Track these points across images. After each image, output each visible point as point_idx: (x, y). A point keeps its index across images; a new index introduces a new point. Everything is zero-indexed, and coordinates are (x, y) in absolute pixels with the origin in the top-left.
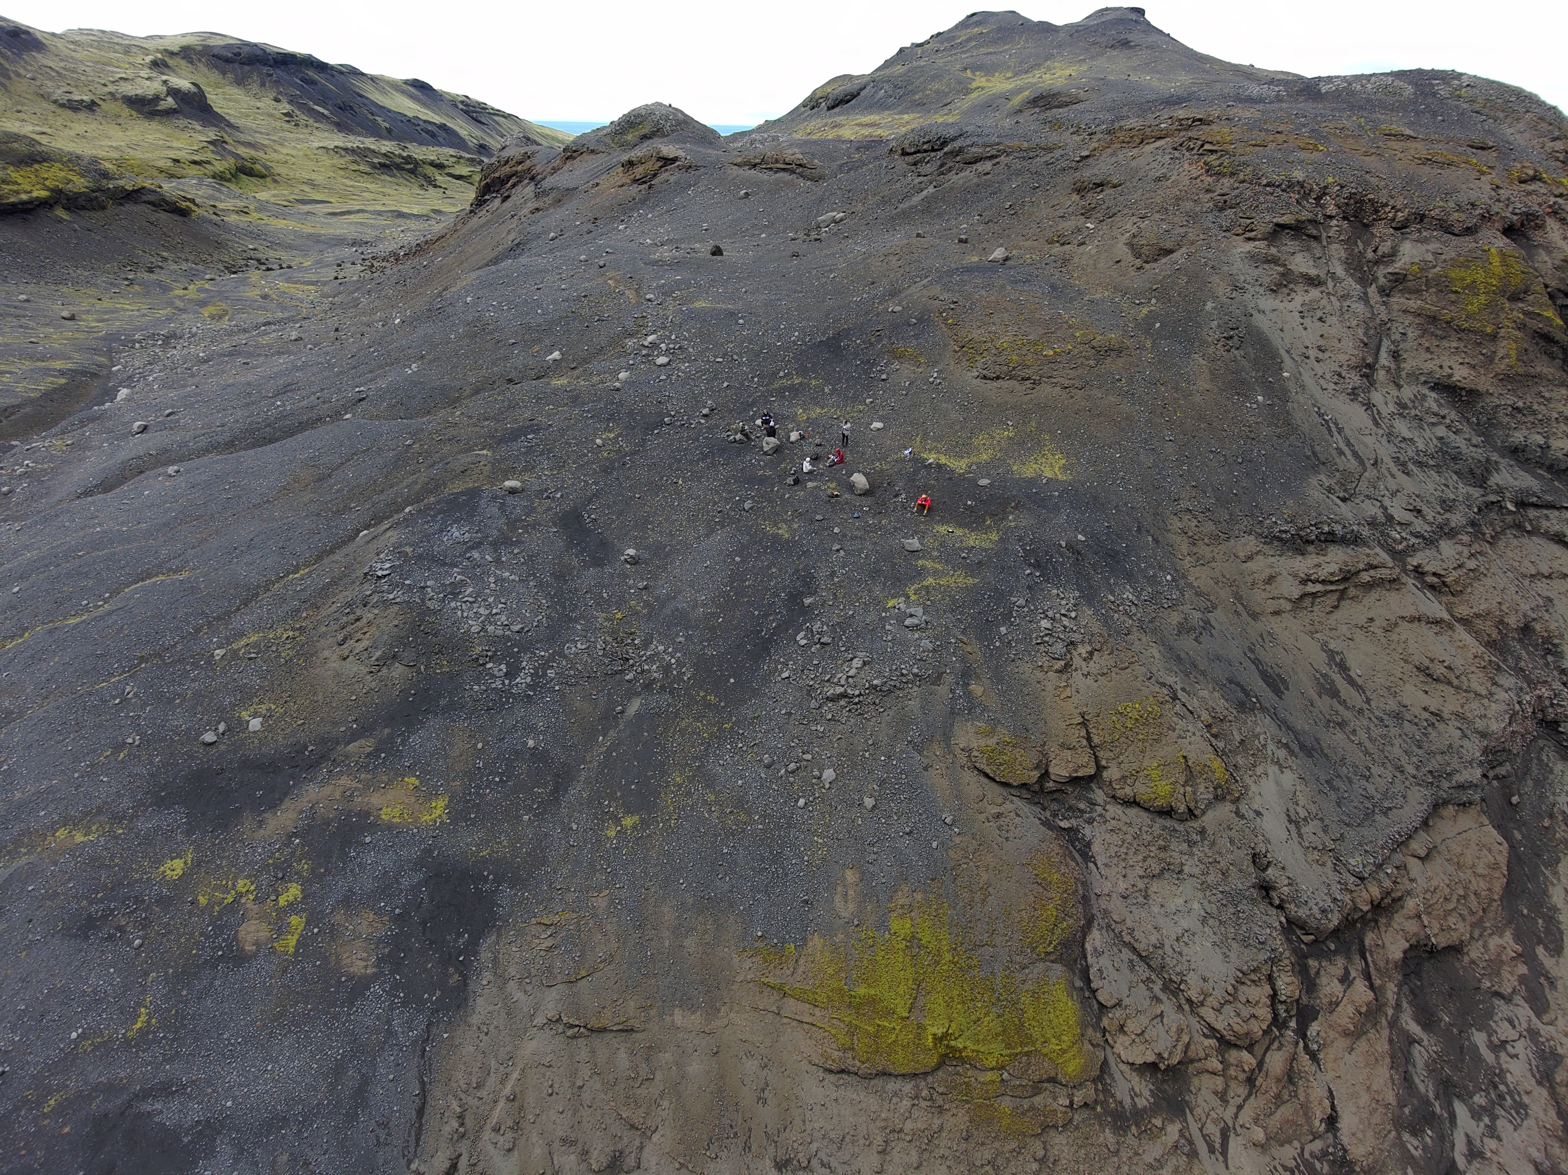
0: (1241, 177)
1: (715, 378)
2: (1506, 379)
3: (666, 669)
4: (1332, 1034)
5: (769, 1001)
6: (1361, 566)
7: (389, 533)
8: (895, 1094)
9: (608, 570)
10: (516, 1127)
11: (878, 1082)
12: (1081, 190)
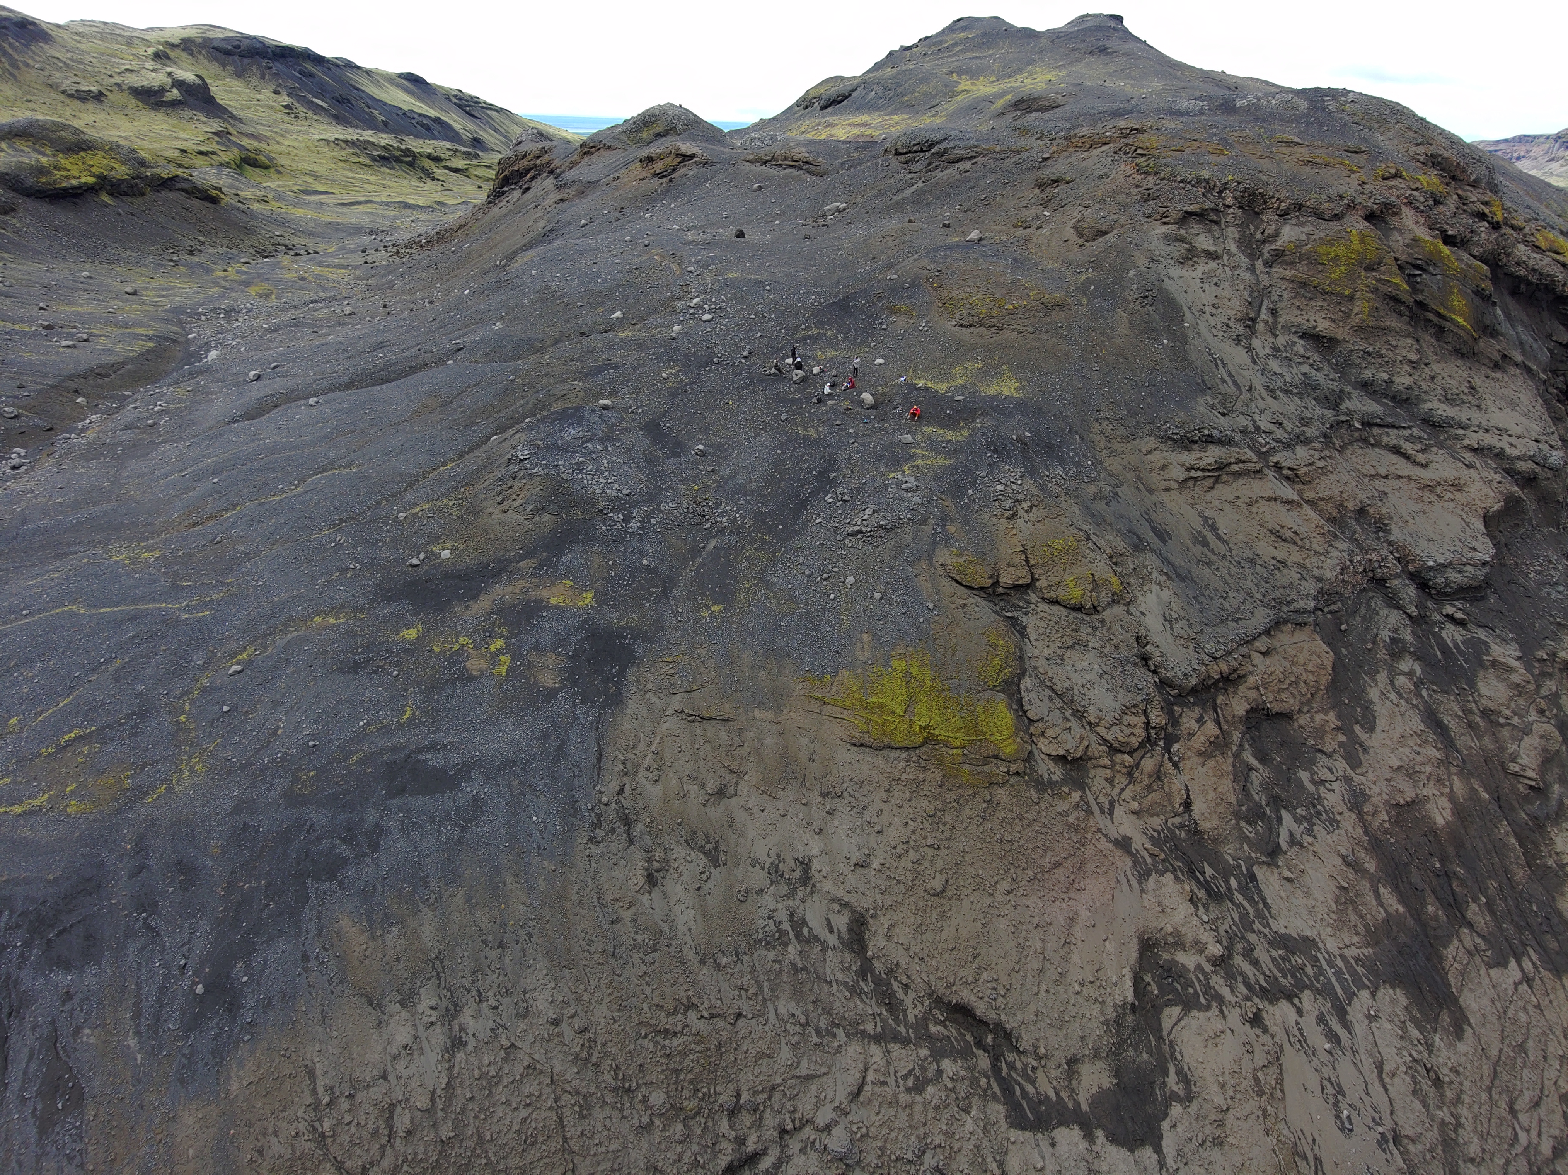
0: (1162, 175)
1: (750, 330)
2: (1359, 330)
3: (733, 521)
4: (1189, 753)
5: (814, 706)
6: (1233, 460)
7: (517, 436)
8: (896, 759)
9: (684, 459)
10: (659, 768)
11: (885, 752)
12: (1041, 185)
